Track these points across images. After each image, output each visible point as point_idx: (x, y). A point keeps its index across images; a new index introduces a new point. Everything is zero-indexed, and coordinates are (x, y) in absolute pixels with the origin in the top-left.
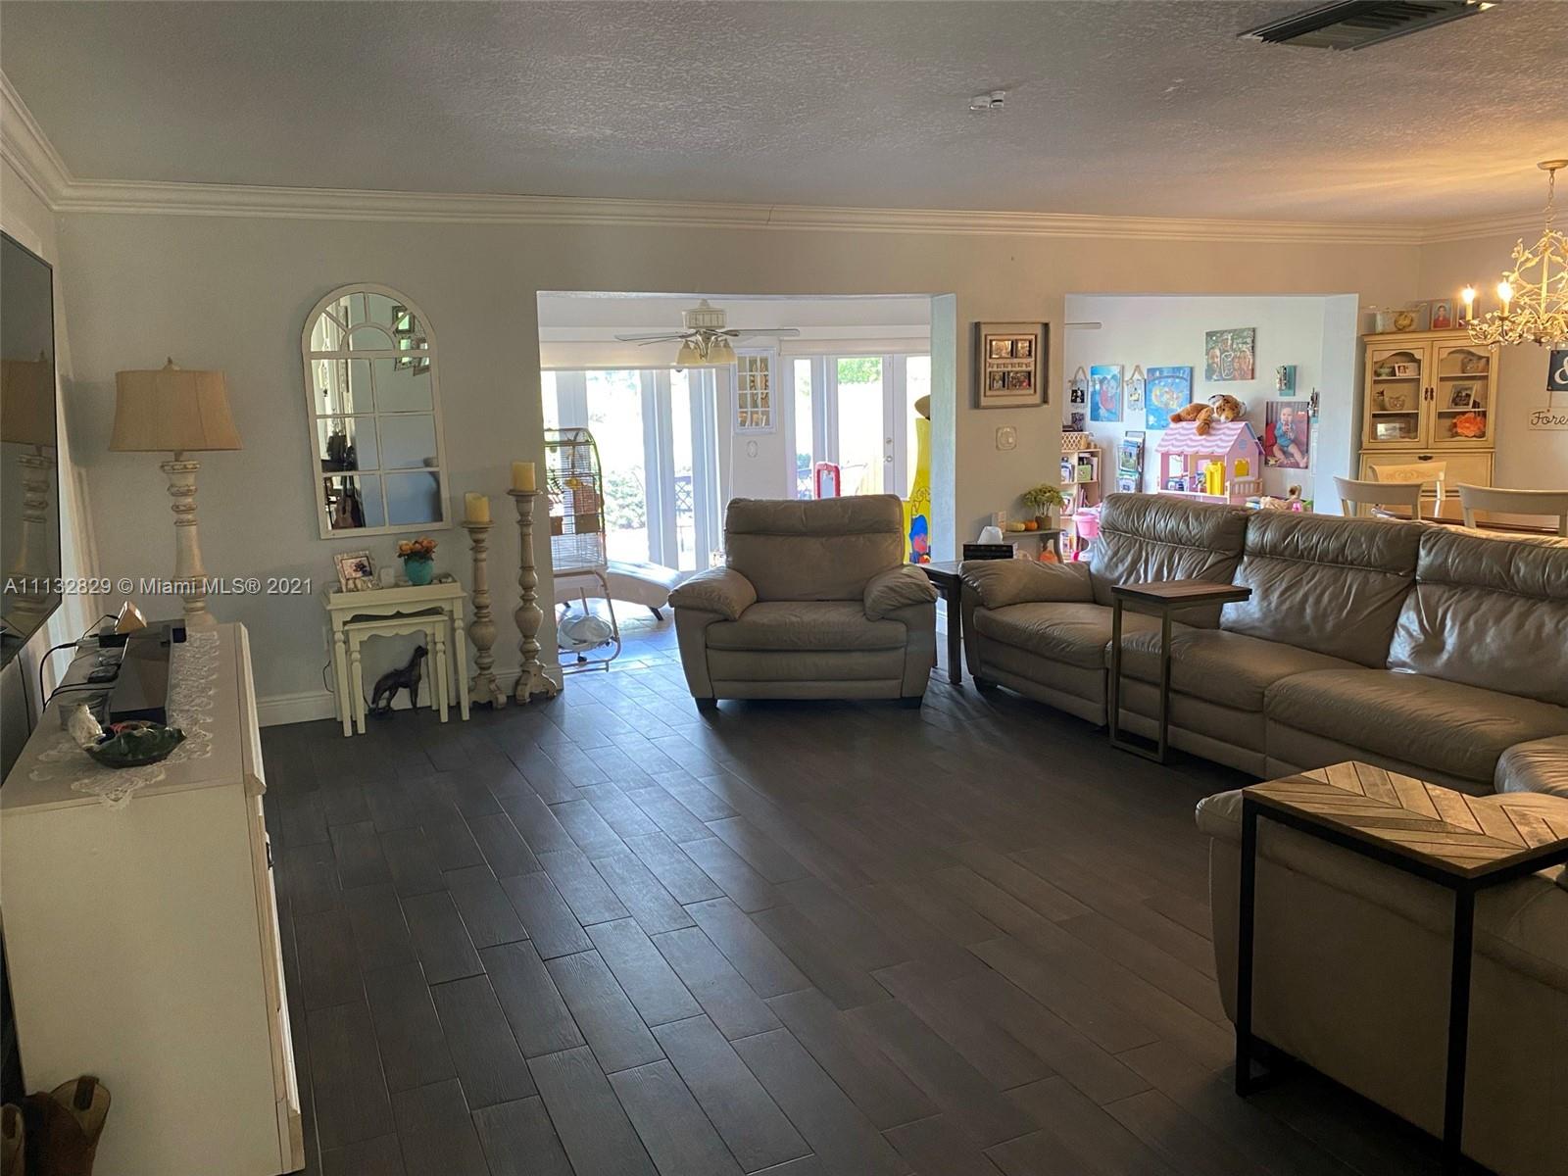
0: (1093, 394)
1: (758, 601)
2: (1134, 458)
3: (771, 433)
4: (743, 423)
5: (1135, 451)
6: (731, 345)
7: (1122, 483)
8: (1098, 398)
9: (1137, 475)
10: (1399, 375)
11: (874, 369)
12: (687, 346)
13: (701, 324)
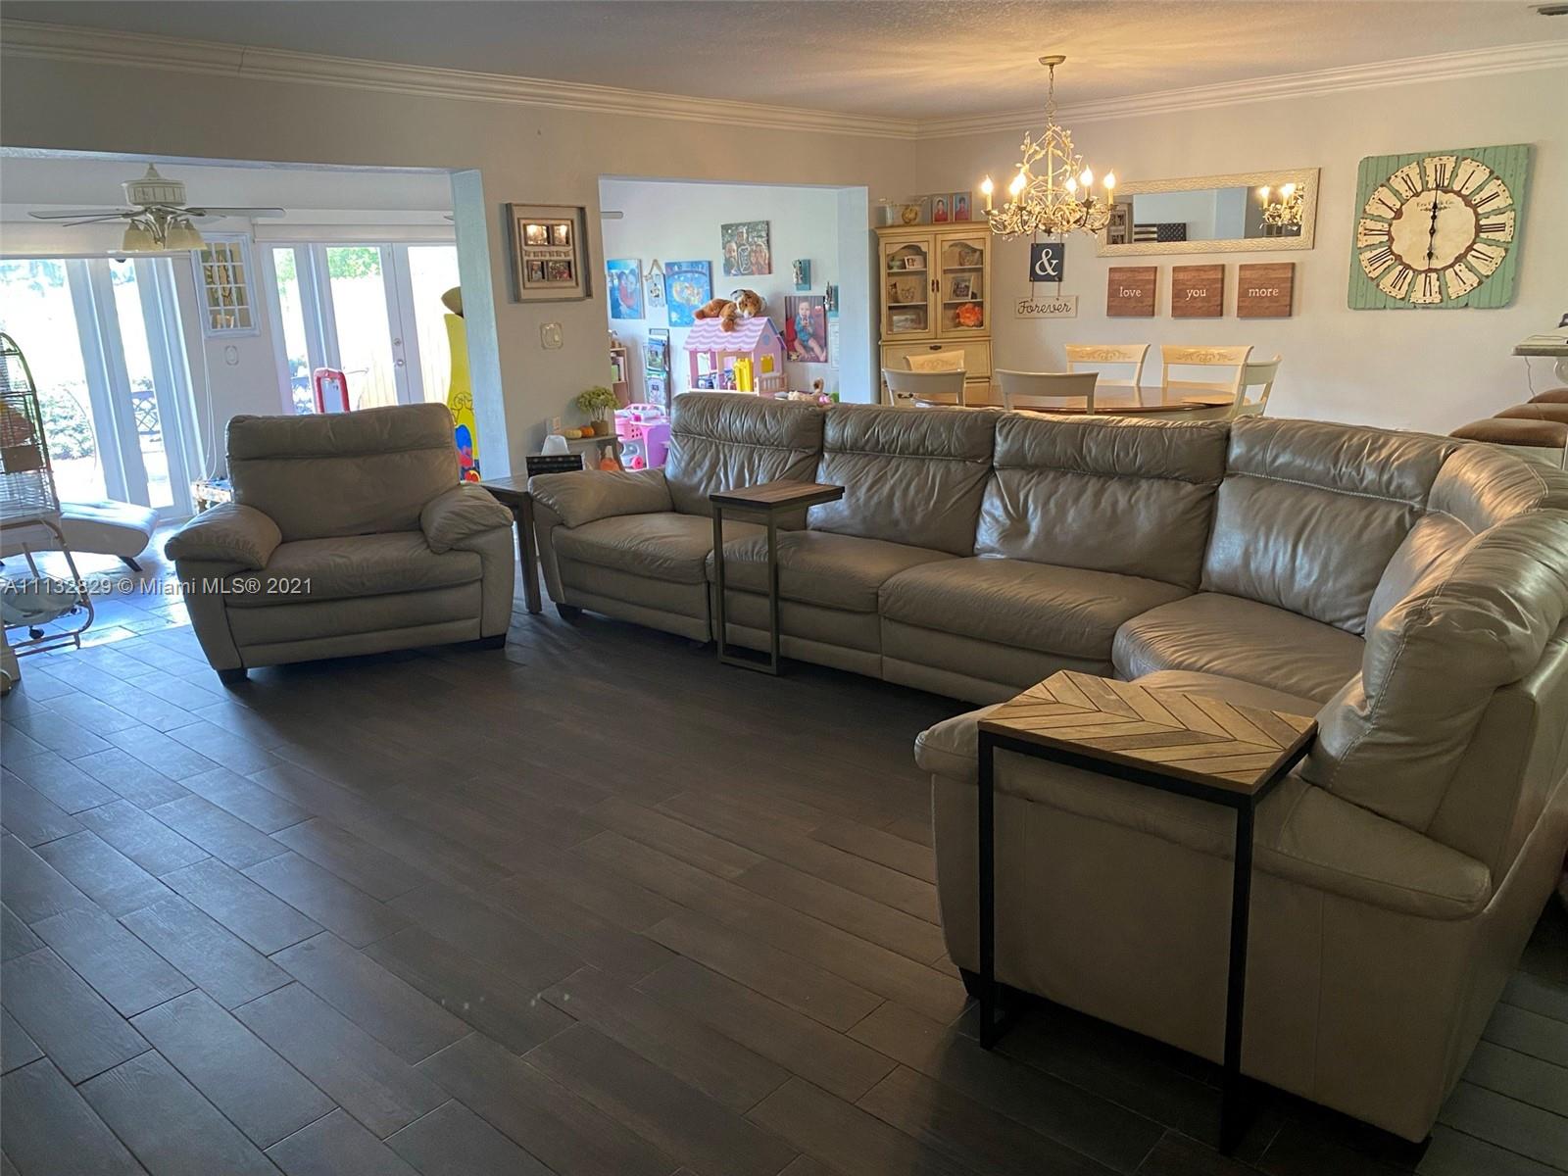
0: (612, 290)
1: (283, 542)
2: (661, 357)
3: (254, 336)
4: (214, 326)
5: (660, 350)
6: (195, 226)
7: (650, 383)
8: (617, 294)
9: (665, 375)
10: (910, 268)
11: (360, 261)
12: (134, 226)
13: (152, 199)
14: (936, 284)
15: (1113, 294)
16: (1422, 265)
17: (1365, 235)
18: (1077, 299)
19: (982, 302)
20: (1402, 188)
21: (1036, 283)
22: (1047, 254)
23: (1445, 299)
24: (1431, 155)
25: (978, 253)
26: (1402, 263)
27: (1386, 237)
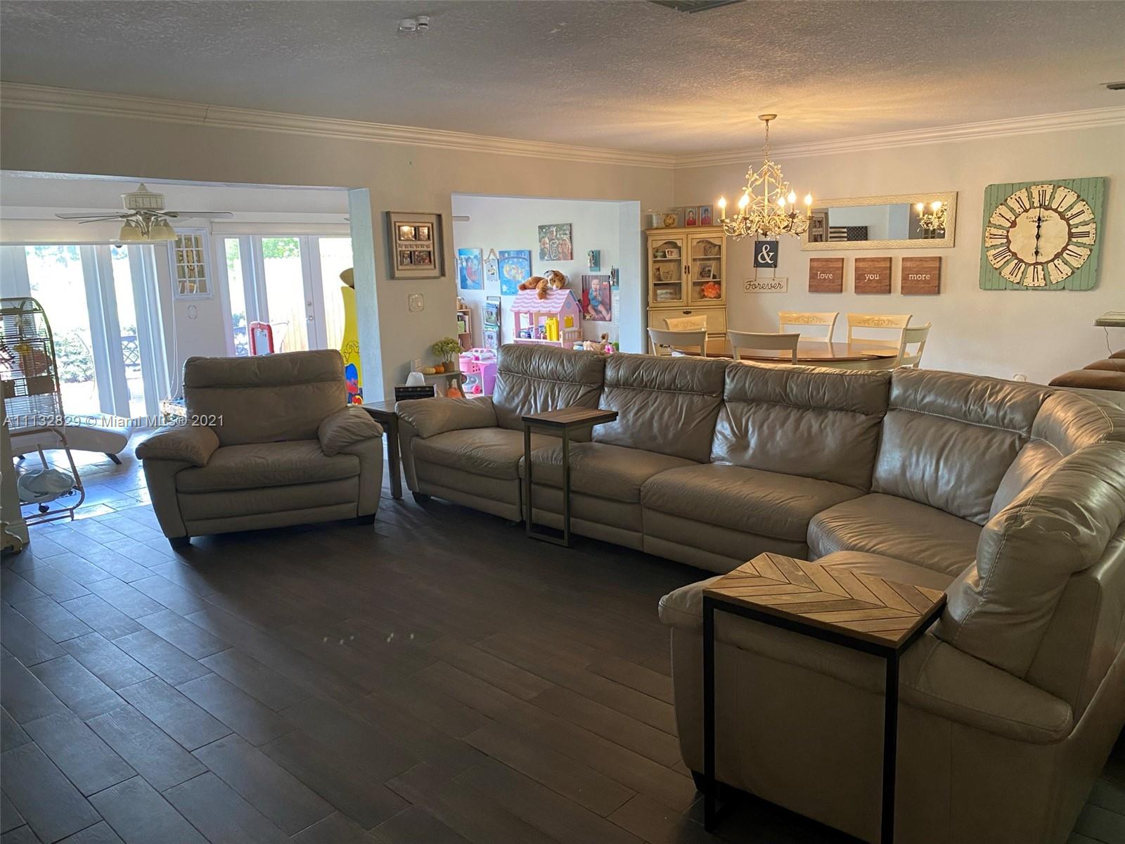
0: (462, 269)
1: (222, 446)
2: (495, 316)
3: (208, 298)
4: (182, 291)
5: (494, 311)
6: (170, 224)
7: (487, 334)
8: (465, 272)
9: (497, 328)
10: (669, 257)
11: (287, 248)
12: (128, 224)
13: (141, 206)
14: (687, 268)
15: (813, 276)
16: (1031, 260)
17: (991, 238)
18: (787, 279)
19: (720, 281)
20: (1016, 206)
21: (758, 269)
22: (766, 248)
23: (1048, 284)
24: (1036, 184)
25: (717, 247)
26: (1017, 258)
27: (1005, 240)
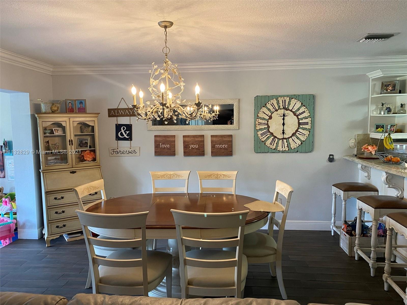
14: (71, 142)
15: (157, 146)
16: (281, 136)
17: (259, 125)
18: (140, 148)
19: (95, 150)
20: (271, 108)
21: (119, 141)
22: (124, 129)
23: (290, 149)
24: (281, 96)
25: (91, 127)
26: (273, 136)
27: (266, 126)
